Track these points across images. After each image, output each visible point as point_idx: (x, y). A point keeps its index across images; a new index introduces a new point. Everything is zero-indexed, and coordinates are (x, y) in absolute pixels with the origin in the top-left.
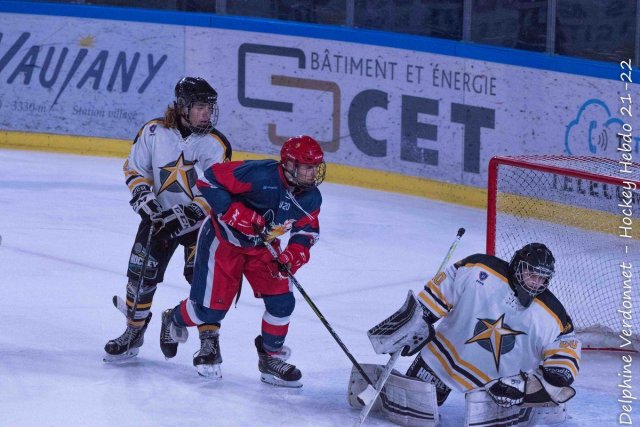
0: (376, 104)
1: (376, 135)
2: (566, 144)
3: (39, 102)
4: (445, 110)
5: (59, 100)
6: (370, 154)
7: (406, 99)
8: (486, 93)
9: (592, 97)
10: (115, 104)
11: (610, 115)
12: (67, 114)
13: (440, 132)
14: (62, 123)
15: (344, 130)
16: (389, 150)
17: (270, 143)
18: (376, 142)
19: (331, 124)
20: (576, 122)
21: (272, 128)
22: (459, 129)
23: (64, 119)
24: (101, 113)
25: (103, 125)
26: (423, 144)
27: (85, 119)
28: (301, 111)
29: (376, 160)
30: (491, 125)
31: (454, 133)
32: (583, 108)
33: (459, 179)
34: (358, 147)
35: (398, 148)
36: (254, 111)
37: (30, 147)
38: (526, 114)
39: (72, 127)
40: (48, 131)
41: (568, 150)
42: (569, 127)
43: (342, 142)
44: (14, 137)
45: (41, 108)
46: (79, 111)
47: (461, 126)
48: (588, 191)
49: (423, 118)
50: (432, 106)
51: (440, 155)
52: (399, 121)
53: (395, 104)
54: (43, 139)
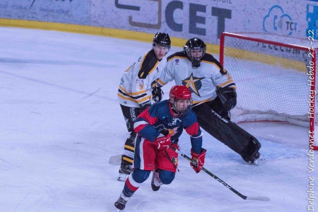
0: (178, 7)
1: (178, 21)
2: (264, 26)
3: (24, 6)
4: (209, 10)
5: (33, 5)
6: (175, 30)
7: (191, 5)
8: (227, 2)
9: (275, 4)
10: (59, 6)
11: (283, 12)
12: (37, 11)
13: (207, 20)
14: (35, 15)
15: (163, 19)
16: (184, 28)
17: (129, 25)
18: (178, 25)
19: (157, 17)
20: (268, 16)
21: (130, 18)
22: (215, 19)
23: (35, 13)
24: (52, 11)
25: (54, 16)
26: (199, 25)
27: (45, 13)
28: (144, 10)
29: (178, 33)
30: (230, 17)
31: (213, 21)
32: (271, 9)
33: (215, 42)
34: (170, 27)
35: (188, 28)
36: (122, 10)
37: (20, 26)
38: (246, 12)
39: (39, 17)
40: (29, 19)
41: (264, 29)
42: (265, 18)
43: (162, 25)
44: (13, 22)
45: (25, 8)
46: (42, 10)
47: (216, 17)
48: (273, 48)
49: (199, 14)
50: (203, 8)
51: (207, 31)
52: (188, 15)
53: (186, 8)
54: (25, 22)
